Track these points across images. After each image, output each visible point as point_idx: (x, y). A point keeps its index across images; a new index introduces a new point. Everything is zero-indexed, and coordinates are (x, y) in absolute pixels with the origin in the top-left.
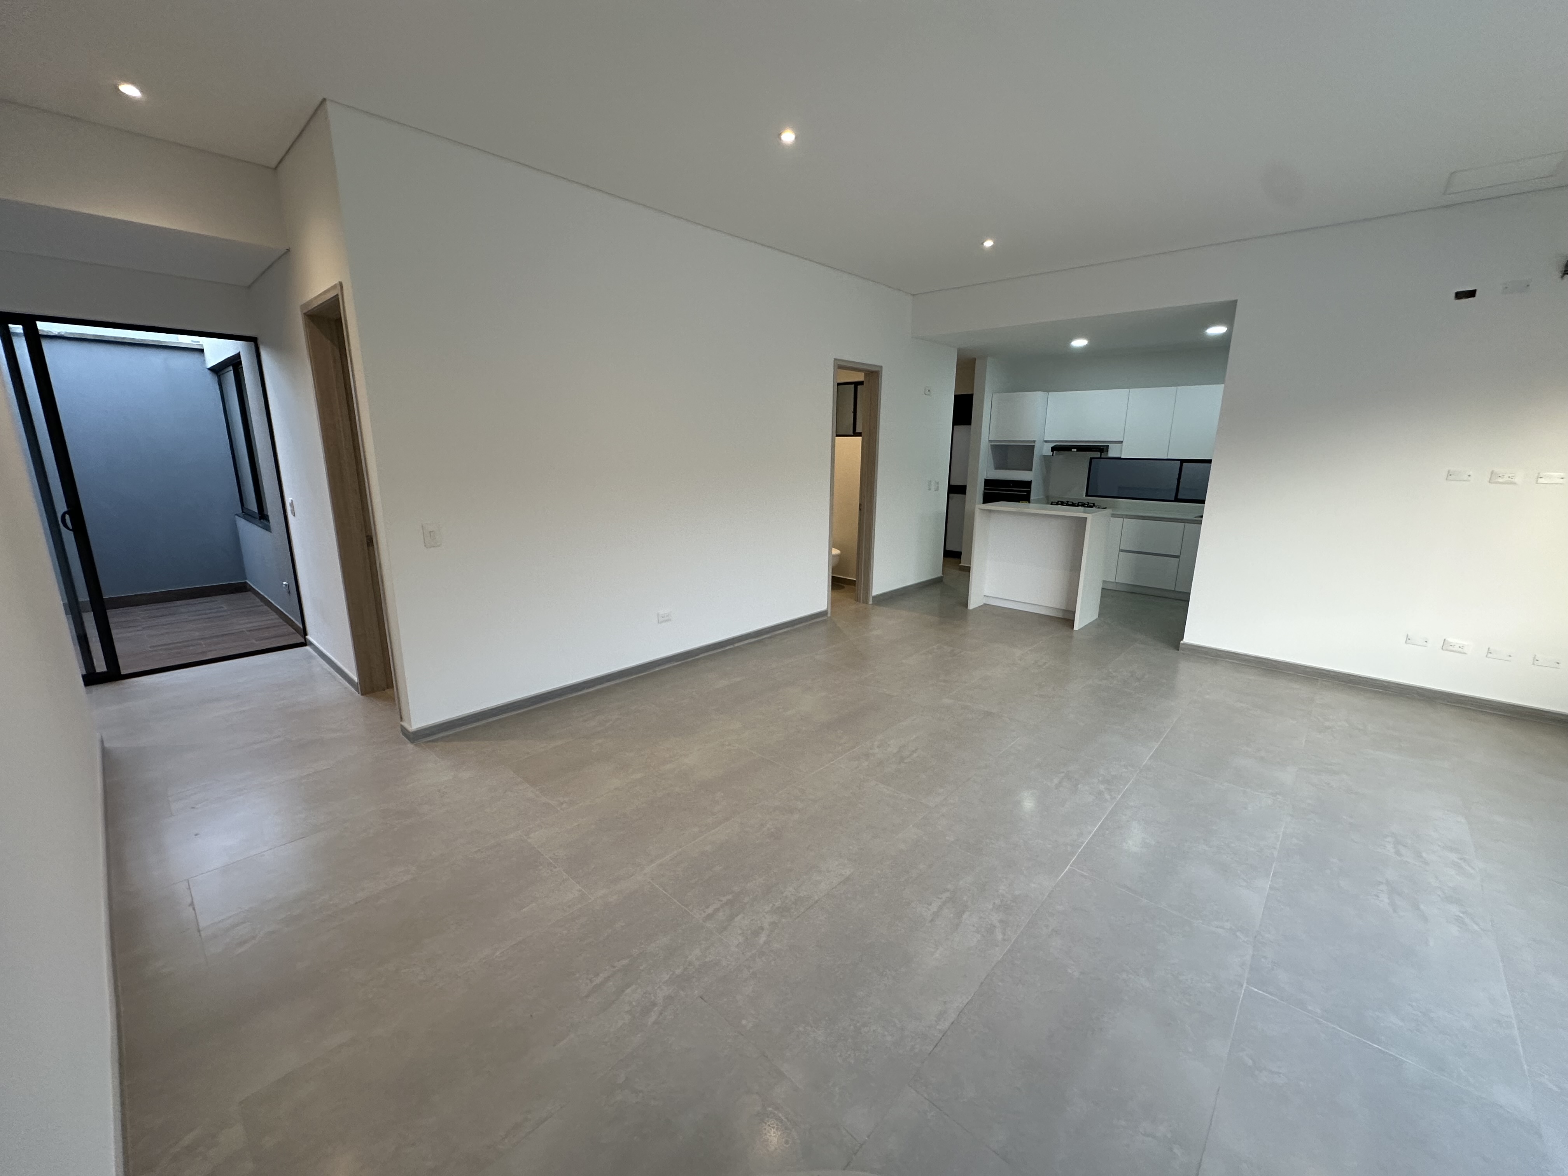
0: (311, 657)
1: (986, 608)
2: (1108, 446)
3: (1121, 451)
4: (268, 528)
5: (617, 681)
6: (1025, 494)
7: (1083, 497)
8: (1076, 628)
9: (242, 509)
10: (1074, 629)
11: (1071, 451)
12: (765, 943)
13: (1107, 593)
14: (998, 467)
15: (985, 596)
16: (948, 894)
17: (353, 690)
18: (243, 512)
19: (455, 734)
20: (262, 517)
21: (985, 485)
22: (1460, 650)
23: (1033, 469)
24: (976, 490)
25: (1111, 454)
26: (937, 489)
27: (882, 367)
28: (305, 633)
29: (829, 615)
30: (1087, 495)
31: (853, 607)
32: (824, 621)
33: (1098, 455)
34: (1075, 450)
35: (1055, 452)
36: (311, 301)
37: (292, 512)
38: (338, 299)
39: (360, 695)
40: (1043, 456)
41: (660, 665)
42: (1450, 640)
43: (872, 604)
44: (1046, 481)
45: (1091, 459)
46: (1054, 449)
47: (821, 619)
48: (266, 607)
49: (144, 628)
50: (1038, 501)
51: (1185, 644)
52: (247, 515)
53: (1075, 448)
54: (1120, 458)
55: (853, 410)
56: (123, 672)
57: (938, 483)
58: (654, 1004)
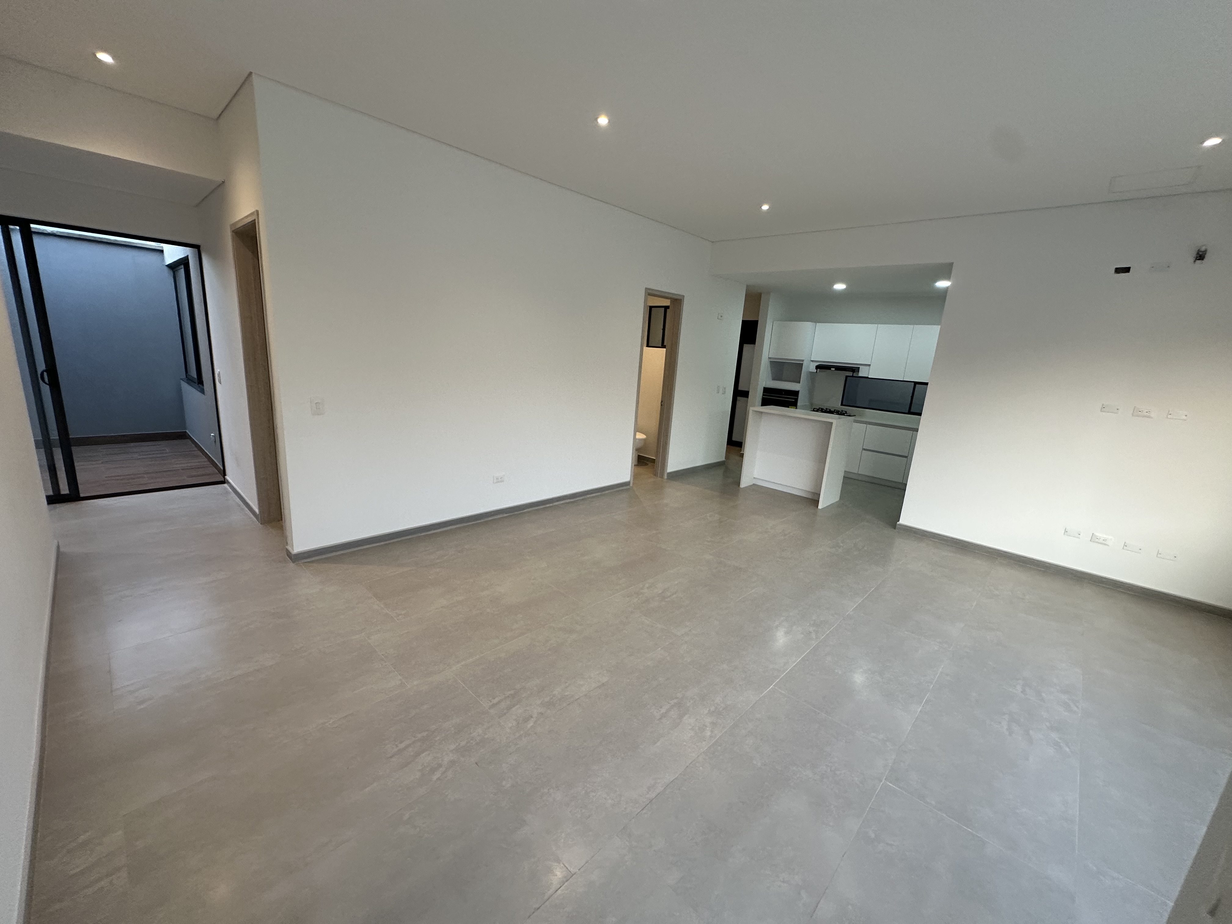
0: (227, 493)
1: (755, 488)
2: (859, 367)
3: (869, 373)
4: (202, 391)
5: (458, 526)
6: (794, 400)
7: (838, 406)
8: (820, 507)
9: (186, 376)
10: (819, 508)
11: (831, 370)
12: (532, 727)
13: (849, 480)
14: (776, 378)
15: (754, 478)
16: (675, 701)
17: (255, 519)
18: (186, 377)
19: (325, 559)
20: (199, 382)
21: (764, 392)
22: (1104, 542)
23: (801, 382)
24: (756, 395)
25: (860, 374)
26: (724, 393)
27: (684, 296)
28: (224, 474)
29: (631, 485)
30: (842, 405)
31: (652, 480)
32: (627, 490)
33: (850, 374)
34: (834, 369)
35: (818, 370)
36: (237, 222)
37: (219, 381)
38: (255, 223)
39: (259, 524)
40: (810, 372)
41: (493, 515)
42: (1097, 534)
43: (667, 479)
44: (811, 391)
45: (847, 377)
46: (817, 367)
47: (625, 488)
48: (199, 452)
49: (102, 463)
50: (804, 408)
51: (900, 525)
52: (189, 380)
53: (833, 368)
54: (868, 378)
55: (662, 328)
56: (82, 495)
57: (725, 388)
58: (440, 766)
